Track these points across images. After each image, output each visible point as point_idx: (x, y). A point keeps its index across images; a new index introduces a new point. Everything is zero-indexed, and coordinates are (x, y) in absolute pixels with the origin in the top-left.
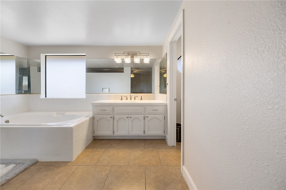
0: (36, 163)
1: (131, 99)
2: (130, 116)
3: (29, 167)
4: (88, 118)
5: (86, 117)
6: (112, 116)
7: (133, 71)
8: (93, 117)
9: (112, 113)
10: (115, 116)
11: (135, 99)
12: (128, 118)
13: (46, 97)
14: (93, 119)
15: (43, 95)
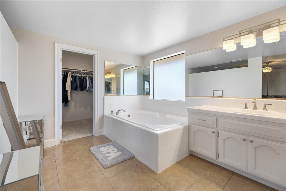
0: (133, 158)
1: (255, 107)
2: (251, 138)
3: (127, 160)
4: (181, 127)
5: (180, 125)
6: (215, 130)
7: (268, 63)
8: (188, 125)
9: (215, 126)
10: (220, 132)
11: (265, 108)
12: (244, 140)
13: (154, 98)
14: (189, 128)
15: (151, 97)
